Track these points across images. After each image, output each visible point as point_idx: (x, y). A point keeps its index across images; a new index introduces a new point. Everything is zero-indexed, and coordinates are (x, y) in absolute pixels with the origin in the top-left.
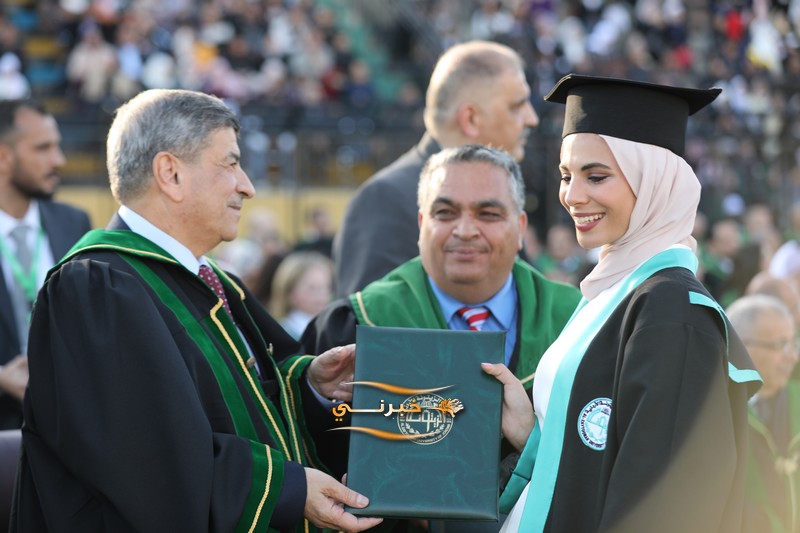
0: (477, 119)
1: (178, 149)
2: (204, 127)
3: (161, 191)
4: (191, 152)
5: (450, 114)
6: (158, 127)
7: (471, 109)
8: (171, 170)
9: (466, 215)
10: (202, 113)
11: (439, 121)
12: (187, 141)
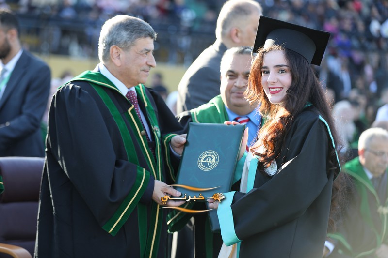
0: (239, 35)
1: (121, 45)
2: (134, 37)
3: (112, 62)
4: (127, 46)
5: (227, 31)
6: (115, 34)
7: (237, 30)
8: (118, 52)
9: (240, 77)
10: (134, 31)
11: (223, 34)
12: (125, 42)
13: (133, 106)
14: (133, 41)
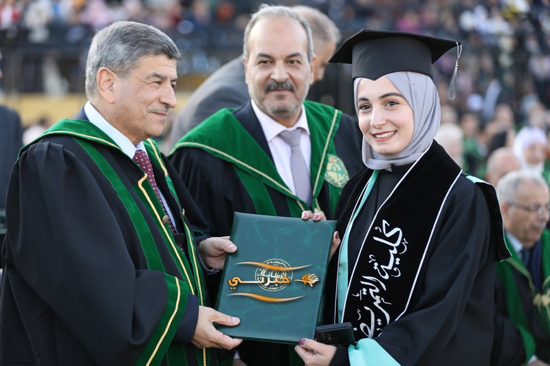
2: (135, 53)
4: (124, 70)
8: (110, 80)
10: (137, 43)
12: (122, 62)
13: (146, 175)
14: (135, 59)
